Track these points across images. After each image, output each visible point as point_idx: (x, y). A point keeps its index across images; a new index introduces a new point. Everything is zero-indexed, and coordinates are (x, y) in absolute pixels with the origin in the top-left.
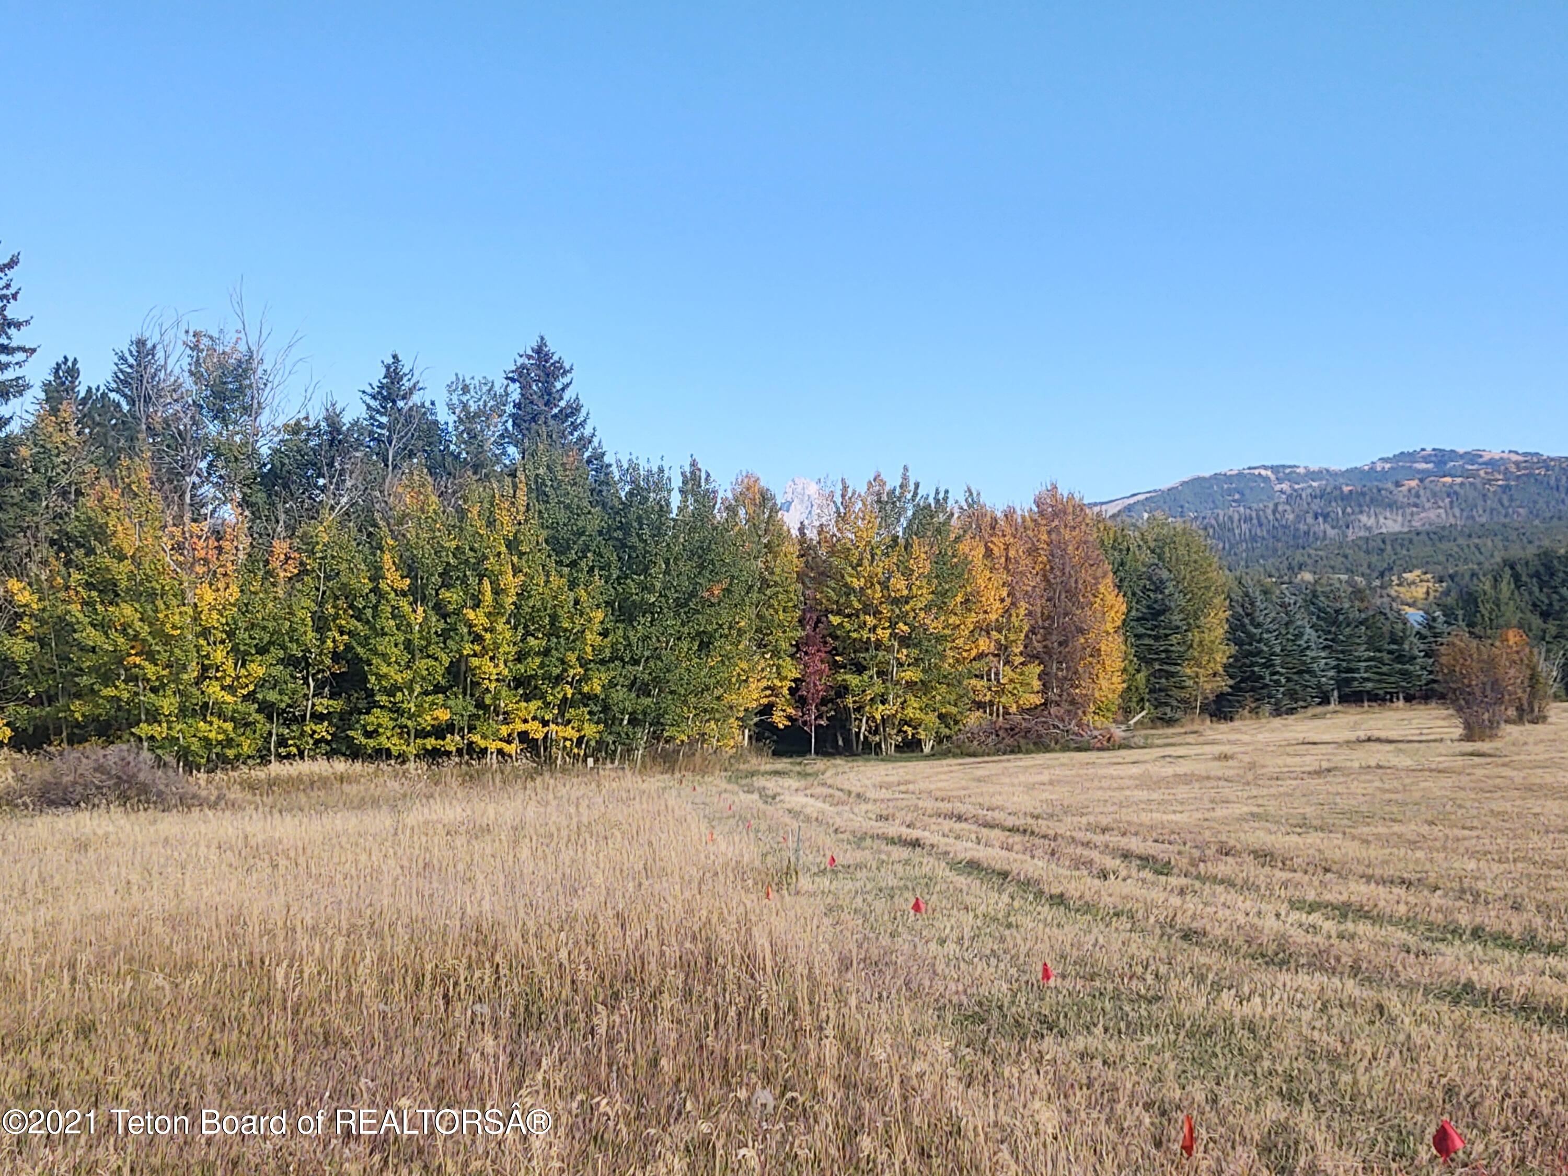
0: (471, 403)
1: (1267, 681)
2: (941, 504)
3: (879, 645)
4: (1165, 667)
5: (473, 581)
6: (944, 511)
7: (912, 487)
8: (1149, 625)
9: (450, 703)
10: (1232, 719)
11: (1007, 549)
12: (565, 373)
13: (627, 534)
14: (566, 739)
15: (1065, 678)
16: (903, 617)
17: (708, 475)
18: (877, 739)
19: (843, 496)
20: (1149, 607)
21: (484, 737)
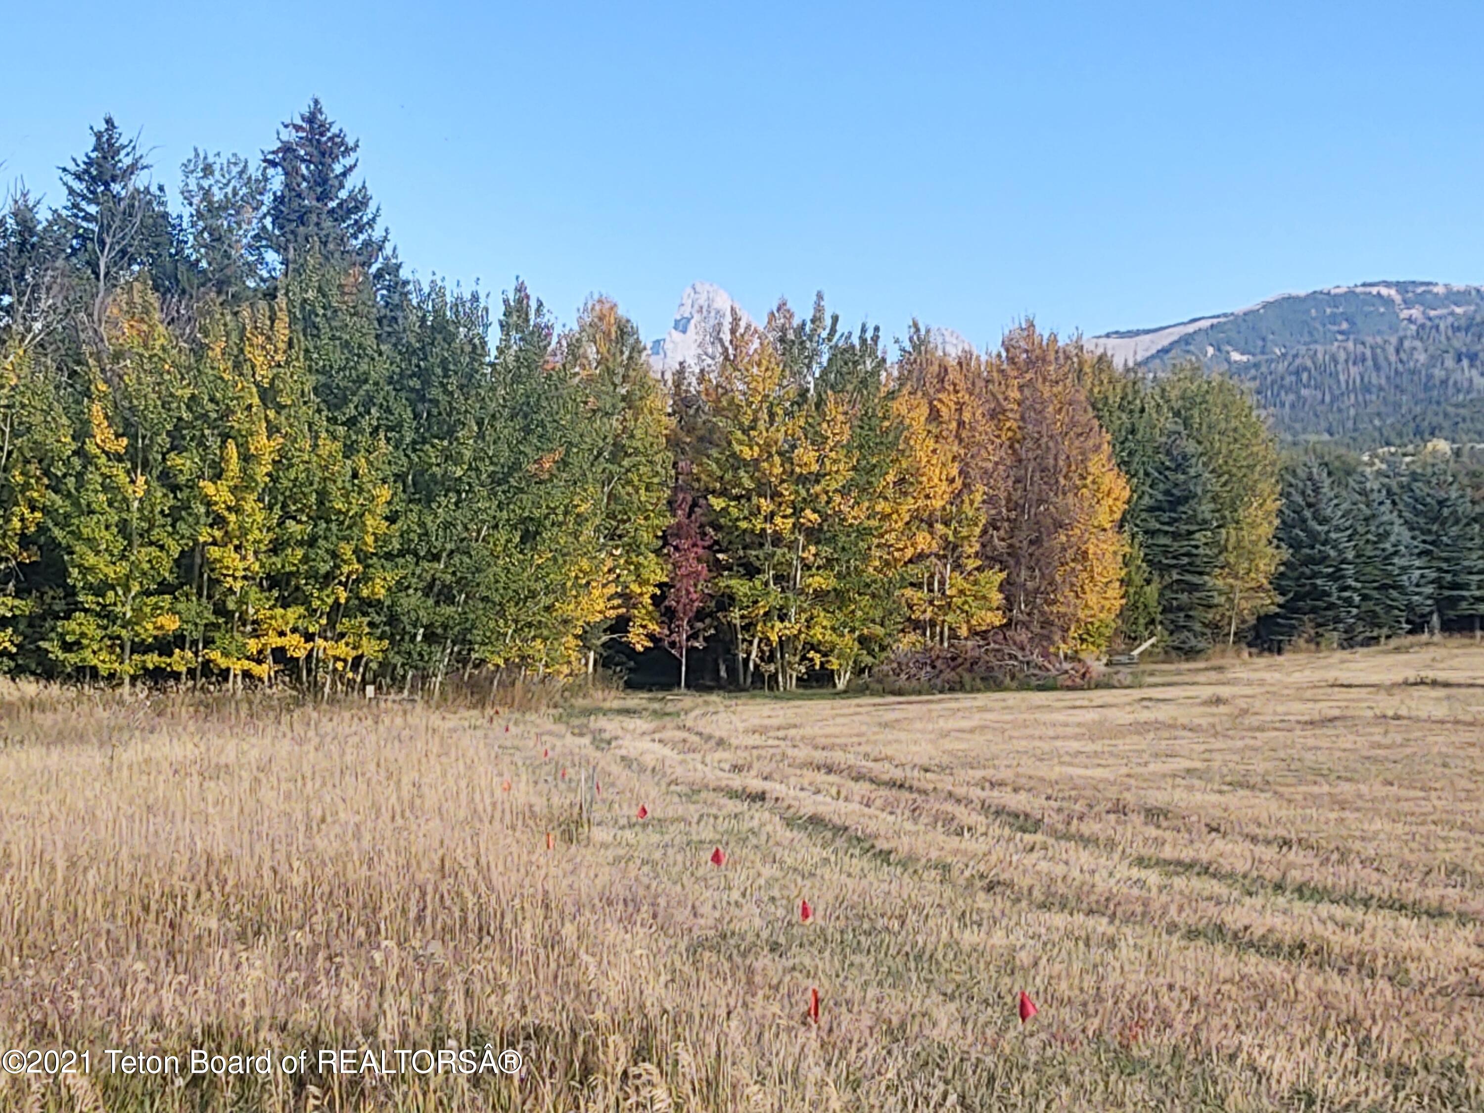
0: (215, 189)
1: (1333, 599)
2: (869, 345)
3: (777, 540)
4: (1188, 577)
5: (213, 442)
6: (873, 354)
7: (828, 322)
8: (1165, 517)
9: (180, 606)
10: (1280, 652)
11: (960, 410)
12: (347, 151)
13: (426, 383)
14: (337, 659)
15: (1037, 591)
16: (811, 501)
17: (540, 304)
18: (772, 668)
19: (733, 332)
20: (1167, 493)
21: (226, 654)
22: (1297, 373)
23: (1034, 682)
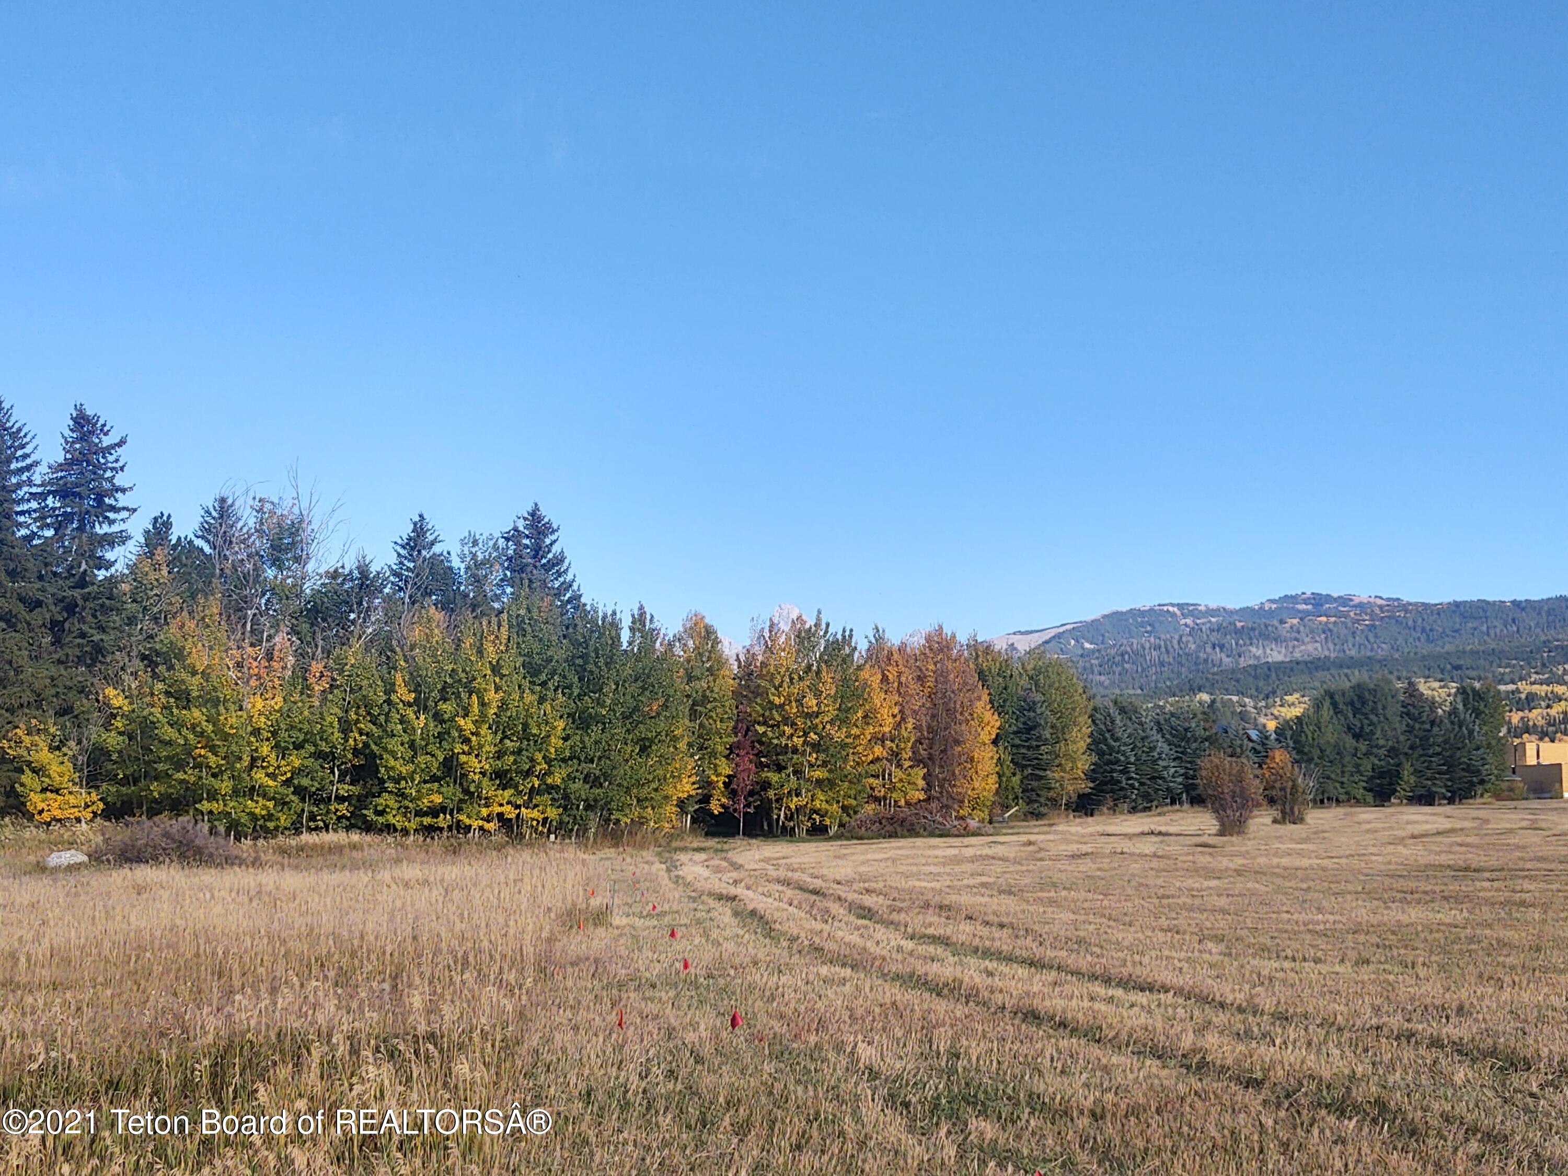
0: (479, 553)
1: (1123, 785)
2: (847, 639)
3: (795, 751)
4: (1037, 772)
5: (464, 696)
6: (850, 644)
7: (824, 626)
8: (1024, 737)
9: (443, 790)
10: (1092, 815)
11: (900, 676)
12: (553, 532)
13: (586, 662)
14: (533, 819)
15: (944, 779)
16: (814, 728)
18: (792, 824)
19: (770, 631)
20: (1024, 723)
21: (469, 817)
22: (1122, 655)
23: (937, 832)
